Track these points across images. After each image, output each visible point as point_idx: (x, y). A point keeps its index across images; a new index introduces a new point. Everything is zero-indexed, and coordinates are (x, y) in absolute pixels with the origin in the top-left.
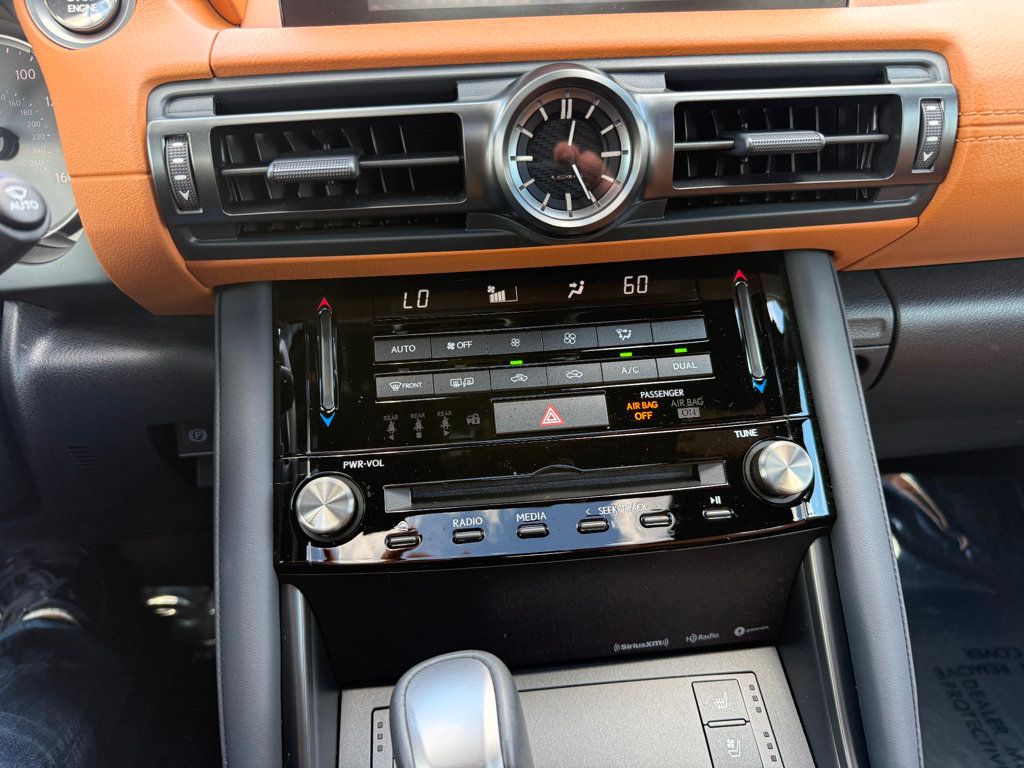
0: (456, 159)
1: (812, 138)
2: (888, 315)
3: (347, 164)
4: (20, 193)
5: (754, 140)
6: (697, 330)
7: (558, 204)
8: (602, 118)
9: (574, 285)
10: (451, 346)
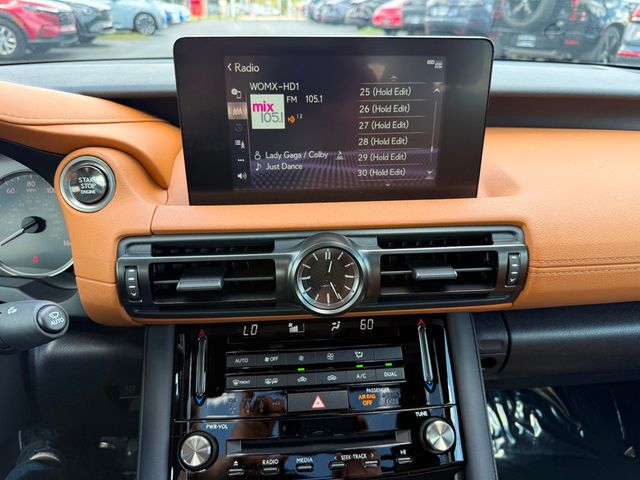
0: (272, 278)
1: (450, 273)
2: (504, 336)
3: (216, 283)
4: (55, 315)
5: (422, 274)
6: (397, 353)
7: (323, 300)
8: (345, 260)
9: (334, 324)
10: (267, 359)
